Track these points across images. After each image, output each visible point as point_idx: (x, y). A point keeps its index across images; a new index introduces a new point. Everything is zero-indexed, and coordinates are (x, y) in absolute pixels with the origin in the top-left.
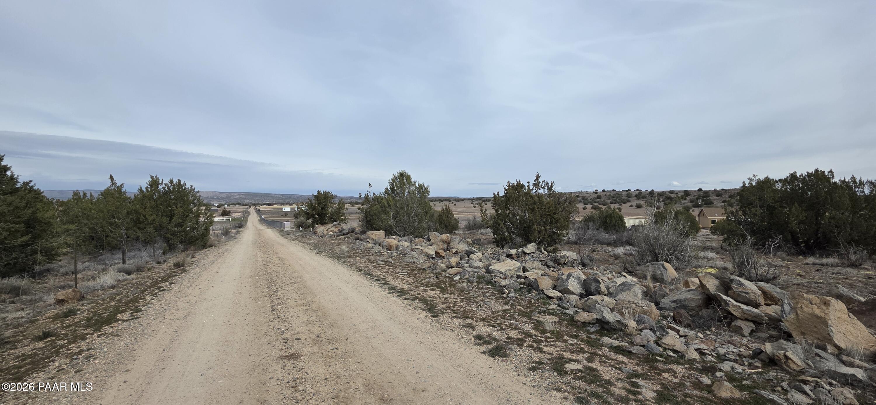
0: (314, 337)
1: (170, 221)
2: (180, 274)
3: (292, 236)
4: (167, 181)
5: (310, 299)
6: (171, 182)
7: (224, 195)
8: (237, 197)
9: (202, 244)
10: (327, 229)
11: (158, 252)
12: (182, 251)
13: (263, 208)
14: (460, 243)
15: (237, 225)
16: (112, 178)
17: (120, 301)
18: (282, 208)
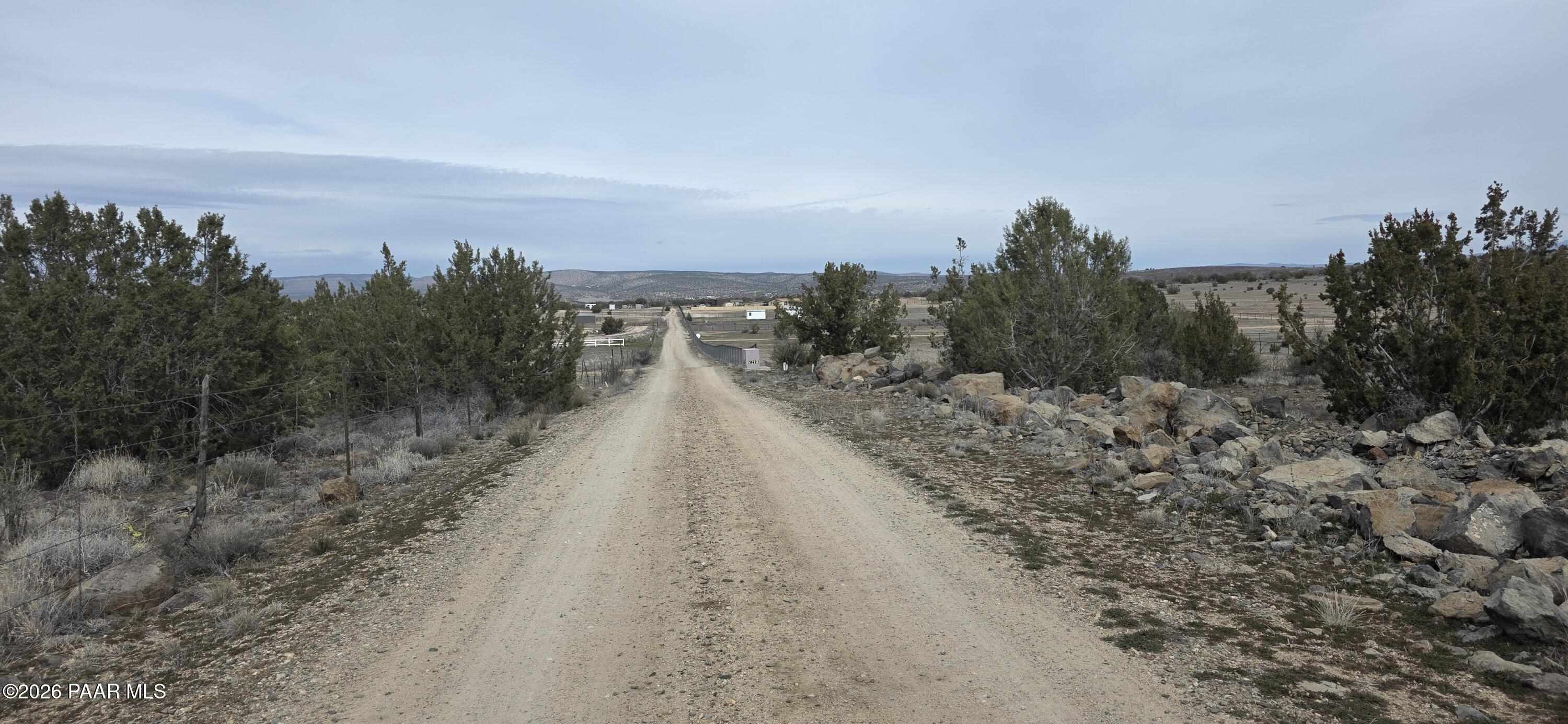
0: (757, 579)
1: (496, 344)
2: (520, 459)
3: (761, 384)
4: (486, 254)
5: (766, 517)
6: (495, 255)
7: (606, 281)
8: (636, 283)
9: (561, 398)
10: (848, 367)
11: (476, 415)
12: (521, 415)
13: (698, 312)
14: (1213, 410)
15: (638, 357)
16: (386, 251)
17: (422, 502)
18: (745, 312)
